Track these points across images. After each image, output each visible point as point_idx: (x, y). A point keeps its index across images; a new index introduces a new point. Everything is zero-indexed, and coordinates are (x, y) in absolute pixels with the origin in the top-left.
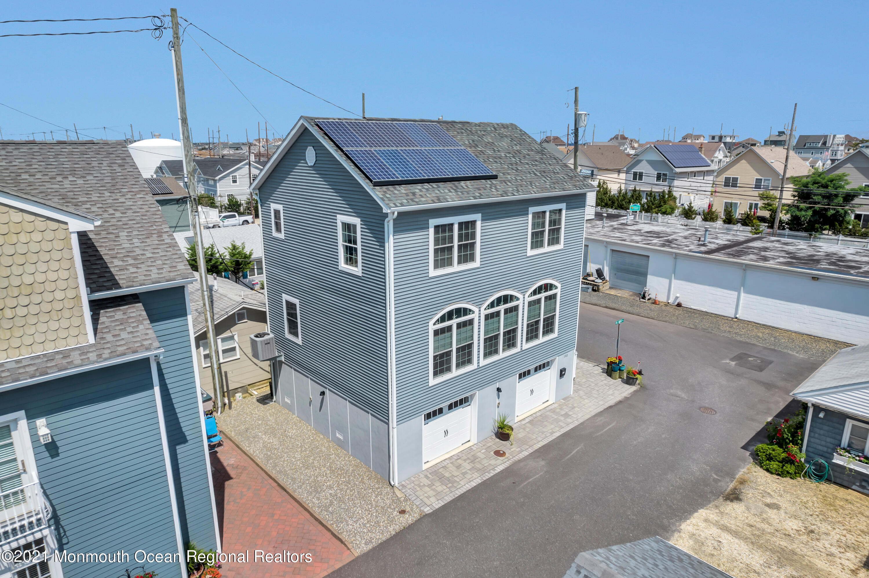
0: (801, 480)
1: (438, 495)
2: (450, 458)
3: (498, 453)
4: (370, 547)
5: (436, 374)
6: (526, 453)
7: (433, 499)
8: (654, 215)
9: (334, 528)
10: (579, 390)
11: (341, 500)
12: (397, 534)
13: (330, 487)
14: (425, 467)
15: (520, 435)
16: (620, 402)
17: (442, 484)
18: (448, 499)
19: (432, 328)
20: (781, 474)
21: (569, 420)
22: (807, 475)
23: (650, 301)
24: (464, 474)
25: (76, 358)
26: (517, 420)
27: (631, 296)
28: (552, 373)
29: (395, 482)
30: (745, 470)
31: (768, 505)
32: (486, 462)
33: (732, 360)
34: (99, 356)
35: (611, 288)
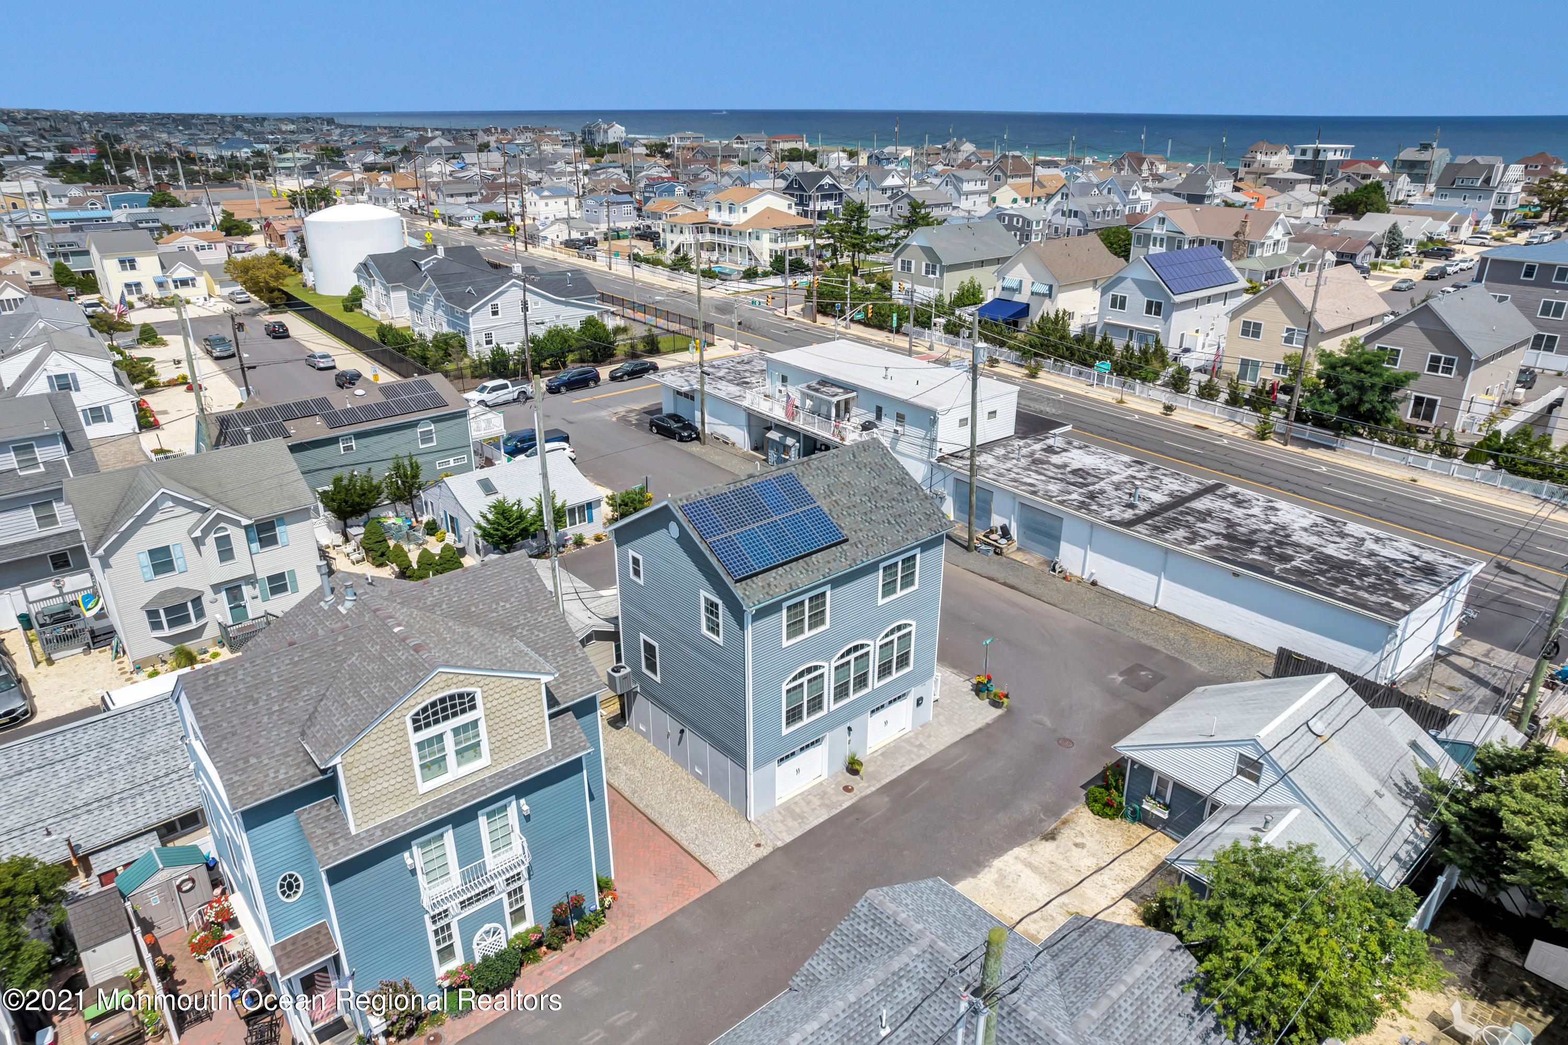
0: (1118, 820)
1: (789, 830)
2: (802, 794)
3: (847, 789)
4: (732, 875)
5: (788, 724)
6: (873, 789)
7: (784, 834)
8: (1130, 380)
9: (702, 859)
10: (940, 714)
11: (704, 833)
12: (754, 865)
13: (694, 821)
14: (778, 803)
15: (871, 769)
16: (980, 730)
17: (794, 819)
18: (798, 833)
19: (785, 688)
20: (1104, 815)
21: (922, 752)
22: (1125, 816)
23: (1062, 575)
24: (814, 810)
25: (543, 760)
26: (869, 752)
27: (1041, 564)
28: (909, 702)
29: (752, 818)
30: (1073, 810)
31: (1076, 845)
32: (834, 799)
33: (1121, 674)
34: (556, 758)
35: (1019, 549)
